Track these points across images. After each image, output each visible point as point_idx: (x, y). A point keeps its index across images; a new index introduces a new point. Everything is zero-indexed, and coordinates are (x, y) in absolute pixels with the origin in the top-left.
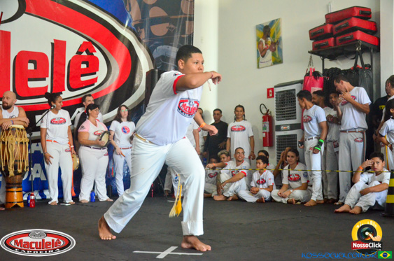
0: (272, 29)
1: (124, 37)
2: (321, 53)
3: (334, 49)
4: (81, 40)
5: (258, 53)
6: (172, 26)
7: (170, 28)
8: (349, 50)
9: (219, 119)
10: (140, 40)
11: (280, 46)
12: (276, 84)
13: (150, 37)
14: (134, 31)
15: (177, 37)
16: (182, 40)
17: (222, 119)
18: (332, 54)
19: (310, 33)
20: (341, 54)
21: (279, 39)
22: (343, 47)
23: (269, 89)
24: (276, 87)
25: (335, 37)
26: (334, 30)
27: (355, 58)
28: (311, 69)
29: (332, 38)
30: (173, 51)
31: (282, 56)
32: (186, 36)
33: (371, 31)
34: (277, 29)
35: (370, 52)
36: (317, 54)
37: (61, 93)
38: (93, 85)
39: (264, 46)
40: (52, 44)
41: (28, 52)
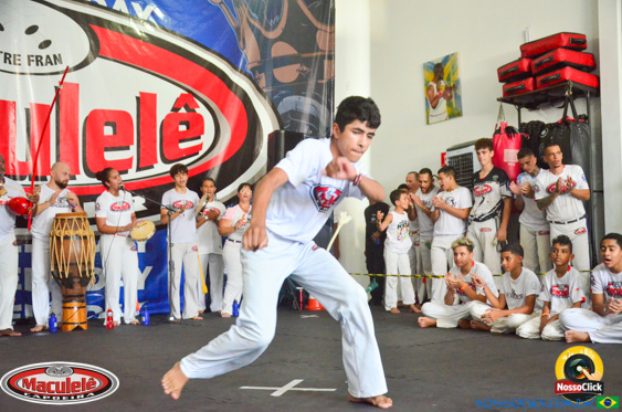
0: (445, 69)
1: (237, 86)
2: (516, 101)
3: (534, 94)
4: (178, 92)
5: (427, 104)
6: (305, 69)
7: (302, 71)
8: (558, 95)
10: (259, 90)
11: (458, 92)
12: (450, 146)
15: (312, 83)
18: (533, 101)
19: (499, 73)
20: (545, 101)
21: (458, 82)
22: (547, 91)
23: (443, 155)
24: (448, 150)
25: (535, 77)
26: (533, 68)
27: (565, 107)
28: (502, 123)
29: (531, 79)
31: (460, 106)
33: (586, 67)
34: (453, 67)
35: (585, 96)
36: (510, 102)
37: (152, 167)
38: (197, 154)
39: (436, 93)
40: (137, 98)
41: (103, 111)
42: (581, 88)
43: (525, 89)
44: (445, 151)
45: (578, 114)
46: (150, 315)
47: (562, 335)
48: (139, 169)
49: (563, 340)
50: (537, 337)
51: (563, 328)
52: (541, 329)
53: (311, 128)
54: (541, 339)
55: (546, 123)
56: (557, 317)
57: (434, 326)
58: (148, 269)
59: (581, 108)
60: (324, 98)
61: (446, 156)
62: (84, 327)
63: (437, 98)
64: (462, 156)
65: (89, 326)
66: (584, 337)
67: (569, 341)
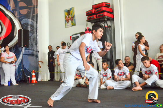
0: (71, 12)
1: (8, 15)
3: (96, 19)
7: (28, 11)
8: (103, 20)
9: (51, 50)
10: (15, 16)
11: (74, 18)
13: (19, 15)
14: (12, 13)
16: (33, 16)
17: (52, 50)
18: (96, 21)
19: (86, 13)
21: (74, 16)
22: (100, 19)
23: (70, 37)
24: (72, 35)
25: (96, 15)
26: (96, 12)
27: (105, 23)
28: (87, 28)
29: (95, 15)
30: (30, 21)
31: (75, 23)
32: (35, 15)
33: (110, 12)
34: (73, 11)
35: (110, 20)
36: (90, 21)
39: (68, 19)
42: (109, 18)
43: (93, 18)
44: (71, 36)
45: (108, 25)
47: (106, 88)
49: (106, 89)
50: (99, 88)
51: (106, 86)
52: (100, 86)
53: (31, 28)
54: (100, 89)
56: (104, 82)
59: (109, 23)
60: (35, 20)
61: (71, 37)
63: (69, 20)
64: (76, 37)
66: (112, 88)
67: (108, 89)
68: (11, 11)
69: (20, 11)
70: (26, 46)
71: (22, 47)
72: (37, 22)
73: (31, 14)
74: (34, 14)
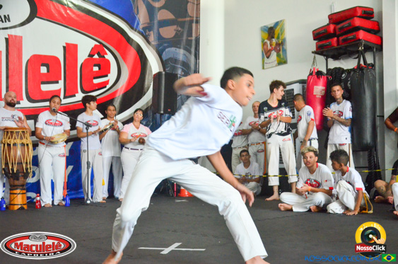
1: (133, 40)
2: (325, 53)
3: (337, 49)
4: (93, 43)
5: (263, 55)
6: (180, 29)
7: (178, 31)
10: (148, 42)
11: (284, 47)
13: (159, 40)
18: (336, 54)
19: (313, 34)
20: (345, 54)
21: (284, 40)
22: (346, 47)
25: (338, 37)
27: (359, 57)
28: (314, 69)
29: (335, 39)
30: (181, 54)
31: (286, 57)
32: (194, 38)
33: (374, 30)
34: (281, 30)
35: (372, 51)
36: (321, 54)
37: (75, 96)
38: (105, 87)
39: (269, 47)
40: (64, 47)
41: (40, 56)
42: (370, 45)
43: (331, 46)
46: (71, 199)
48: (65, 97)
53: (183, 70)
55: (345, 69)
57: (291, 210)
58: (71, 168)
59: (369, 58)
60: (193, 50)
62: (25, 207)
63: (270, 51)
65: (28, 207)
68: (141, 30)
69: (161, 30)
70: (169, 110)
71: (162, 112)
72: (197, 56)
73: (185, 38)
74: (191, 36)
